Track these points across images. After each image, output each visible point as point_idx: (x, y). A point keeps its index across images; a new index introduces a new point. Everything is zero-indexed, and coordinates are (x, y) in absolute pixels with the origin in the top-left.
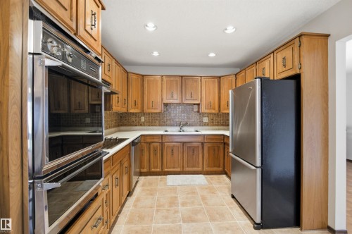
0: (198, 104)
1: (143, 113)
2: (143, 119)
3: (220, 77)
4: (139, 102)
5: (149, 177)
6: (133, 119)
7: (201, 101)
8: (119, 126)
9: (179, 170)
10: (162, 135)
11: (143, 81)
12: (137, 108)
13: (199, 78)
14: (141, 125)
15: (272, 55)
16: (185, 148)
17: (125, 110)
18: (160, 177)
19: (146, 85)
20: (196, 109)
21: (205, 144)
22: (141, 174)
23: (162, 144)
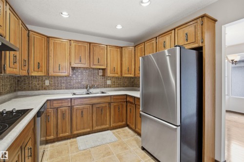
0: (104, 70)
1: (48, 76)
2: (47, 83)
3: (122, 48)
4: (44, 65)
5: (57, 144)
6: (35, 82)
7: (107, 66)
8: (15, 91)
9: (89, 130)
10: (71, 99)
11: (48, 42)
12: (42, 71)
13: (106, 46)
14: (45, 89)
15: (173, 31)
16: (94, 109)
17: (24, 73)
18: (69, 141)
19: (51, 47)
20: (101, 74)
21: (112, 104)
22: (47, 142)
23: (71, 107)
